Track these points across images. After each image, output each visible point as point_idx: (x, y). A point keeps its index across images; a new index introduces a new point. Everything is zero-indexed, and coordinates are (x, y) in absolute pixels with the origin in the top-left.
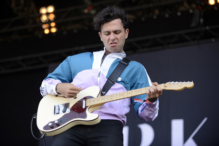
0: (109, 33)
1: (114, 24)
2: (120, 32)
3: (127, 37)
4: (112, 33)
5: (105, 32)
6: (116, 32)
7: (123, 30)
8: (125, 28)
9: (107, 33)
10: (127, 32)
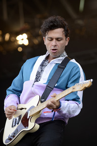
0: (52, 39)
1: (57, 33)
2: (62, 39)
3: (67, 44)
4: (54, 40)
5: (48, 38)
6: (57, 39)
7: (64, 38)
8: (66, 36)
9: (50, 39)
10: (67, 40)
